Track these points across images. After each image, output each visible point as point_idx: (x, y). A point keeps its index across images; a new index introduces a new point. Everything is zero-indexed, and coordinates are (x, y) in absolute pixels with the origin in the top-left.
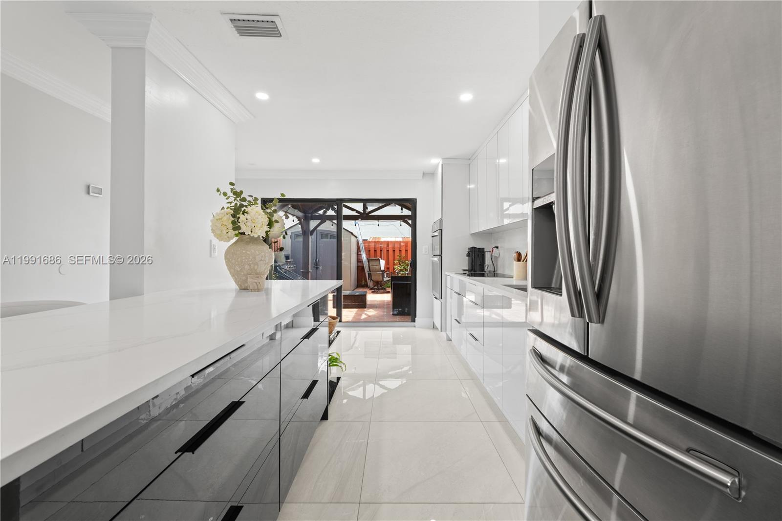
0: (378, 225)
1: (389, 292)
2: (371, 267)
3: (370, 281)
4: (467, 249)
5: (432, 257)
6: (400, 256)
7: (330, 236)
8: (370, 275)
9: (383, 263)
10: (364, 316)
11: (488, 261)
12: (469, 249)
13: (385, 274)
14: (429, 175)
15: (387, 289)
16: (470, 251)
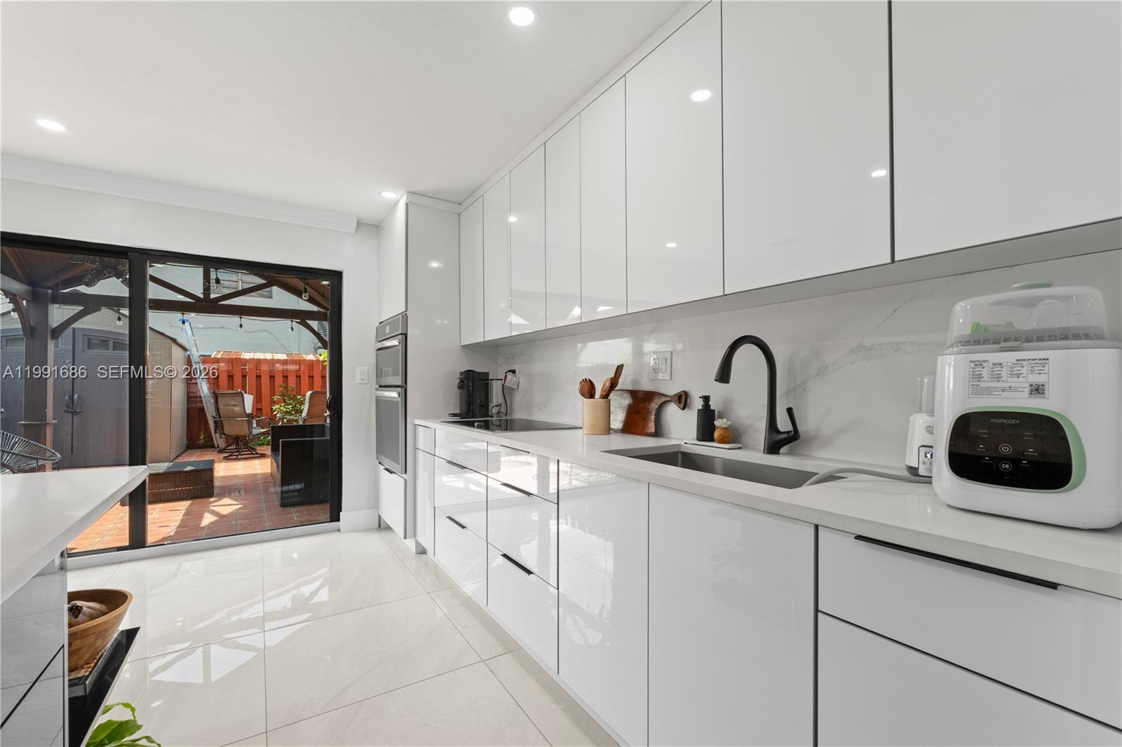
0: (241, 326)
1: (263, 456)
2: (221, 407)
3: (221, 437)
4: (459, 374)
5: (377, 389)
6: (286, 387)
7: (114, 342)
8: (219, 425)
9: (249, 400)
10: (208, 519)
11: (496, 397)
12: (461, 373)
13: (254, 421)
14: (372, 228)
15: (258, 448)
16: (465, 378)
